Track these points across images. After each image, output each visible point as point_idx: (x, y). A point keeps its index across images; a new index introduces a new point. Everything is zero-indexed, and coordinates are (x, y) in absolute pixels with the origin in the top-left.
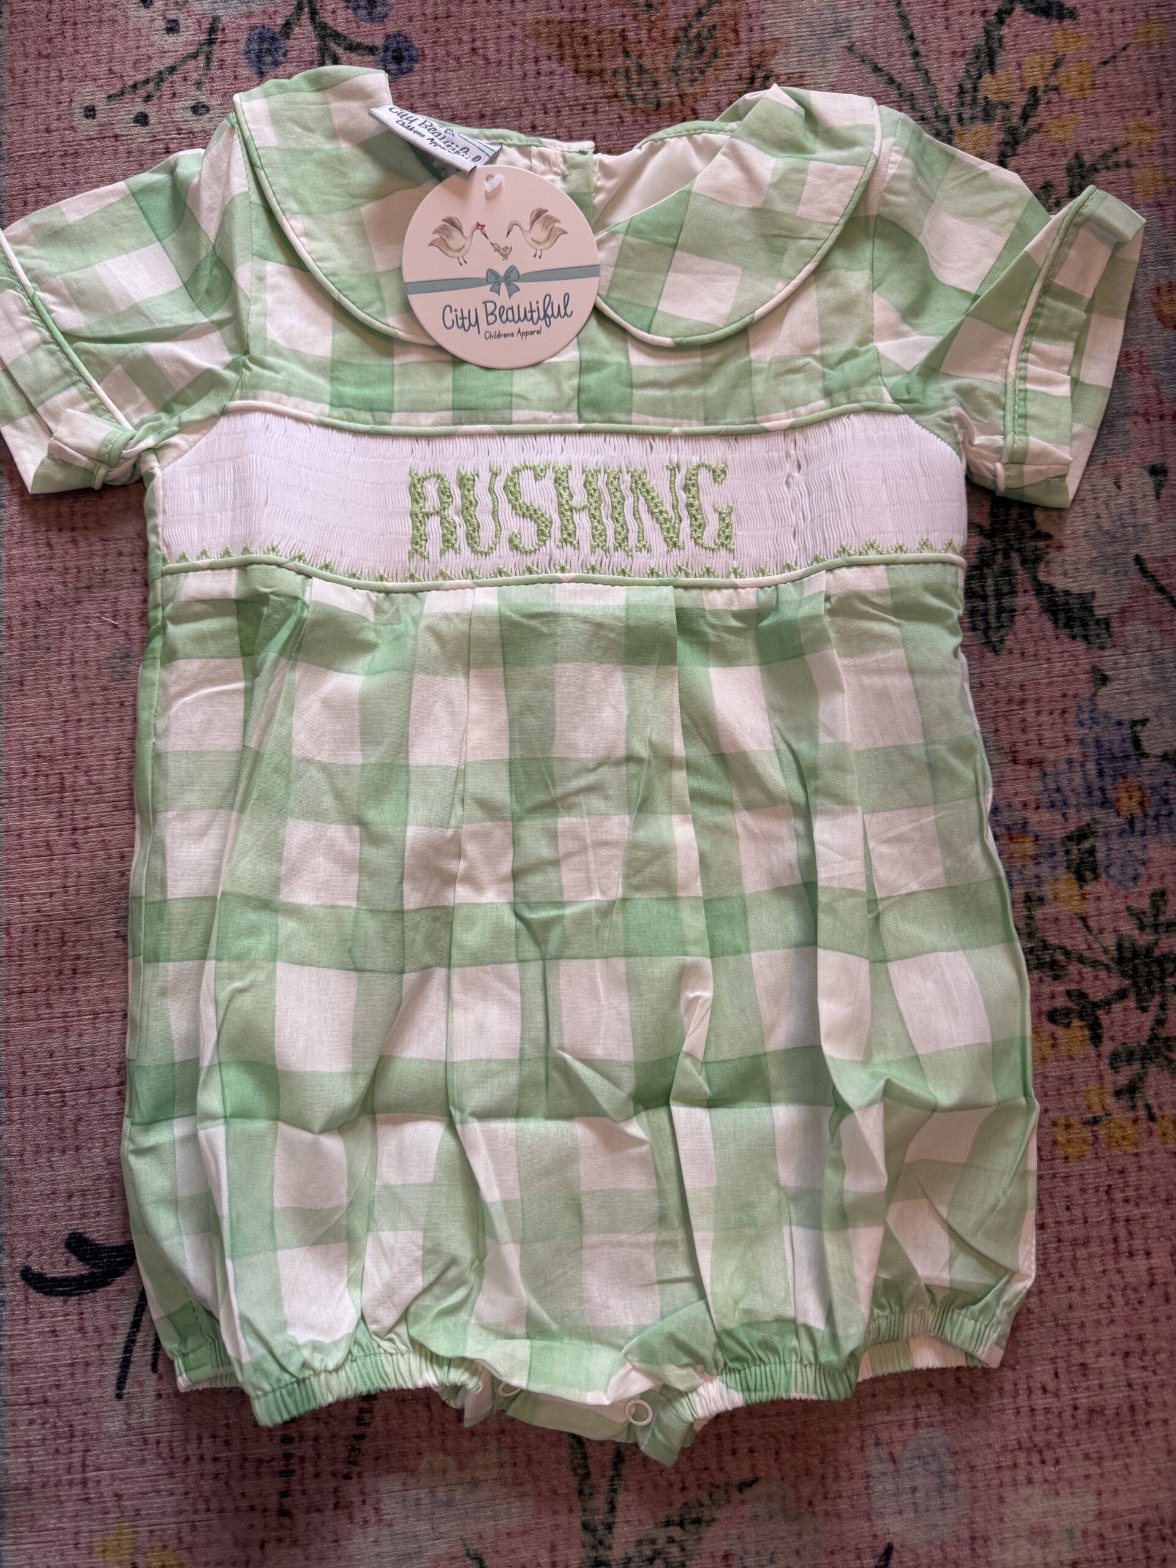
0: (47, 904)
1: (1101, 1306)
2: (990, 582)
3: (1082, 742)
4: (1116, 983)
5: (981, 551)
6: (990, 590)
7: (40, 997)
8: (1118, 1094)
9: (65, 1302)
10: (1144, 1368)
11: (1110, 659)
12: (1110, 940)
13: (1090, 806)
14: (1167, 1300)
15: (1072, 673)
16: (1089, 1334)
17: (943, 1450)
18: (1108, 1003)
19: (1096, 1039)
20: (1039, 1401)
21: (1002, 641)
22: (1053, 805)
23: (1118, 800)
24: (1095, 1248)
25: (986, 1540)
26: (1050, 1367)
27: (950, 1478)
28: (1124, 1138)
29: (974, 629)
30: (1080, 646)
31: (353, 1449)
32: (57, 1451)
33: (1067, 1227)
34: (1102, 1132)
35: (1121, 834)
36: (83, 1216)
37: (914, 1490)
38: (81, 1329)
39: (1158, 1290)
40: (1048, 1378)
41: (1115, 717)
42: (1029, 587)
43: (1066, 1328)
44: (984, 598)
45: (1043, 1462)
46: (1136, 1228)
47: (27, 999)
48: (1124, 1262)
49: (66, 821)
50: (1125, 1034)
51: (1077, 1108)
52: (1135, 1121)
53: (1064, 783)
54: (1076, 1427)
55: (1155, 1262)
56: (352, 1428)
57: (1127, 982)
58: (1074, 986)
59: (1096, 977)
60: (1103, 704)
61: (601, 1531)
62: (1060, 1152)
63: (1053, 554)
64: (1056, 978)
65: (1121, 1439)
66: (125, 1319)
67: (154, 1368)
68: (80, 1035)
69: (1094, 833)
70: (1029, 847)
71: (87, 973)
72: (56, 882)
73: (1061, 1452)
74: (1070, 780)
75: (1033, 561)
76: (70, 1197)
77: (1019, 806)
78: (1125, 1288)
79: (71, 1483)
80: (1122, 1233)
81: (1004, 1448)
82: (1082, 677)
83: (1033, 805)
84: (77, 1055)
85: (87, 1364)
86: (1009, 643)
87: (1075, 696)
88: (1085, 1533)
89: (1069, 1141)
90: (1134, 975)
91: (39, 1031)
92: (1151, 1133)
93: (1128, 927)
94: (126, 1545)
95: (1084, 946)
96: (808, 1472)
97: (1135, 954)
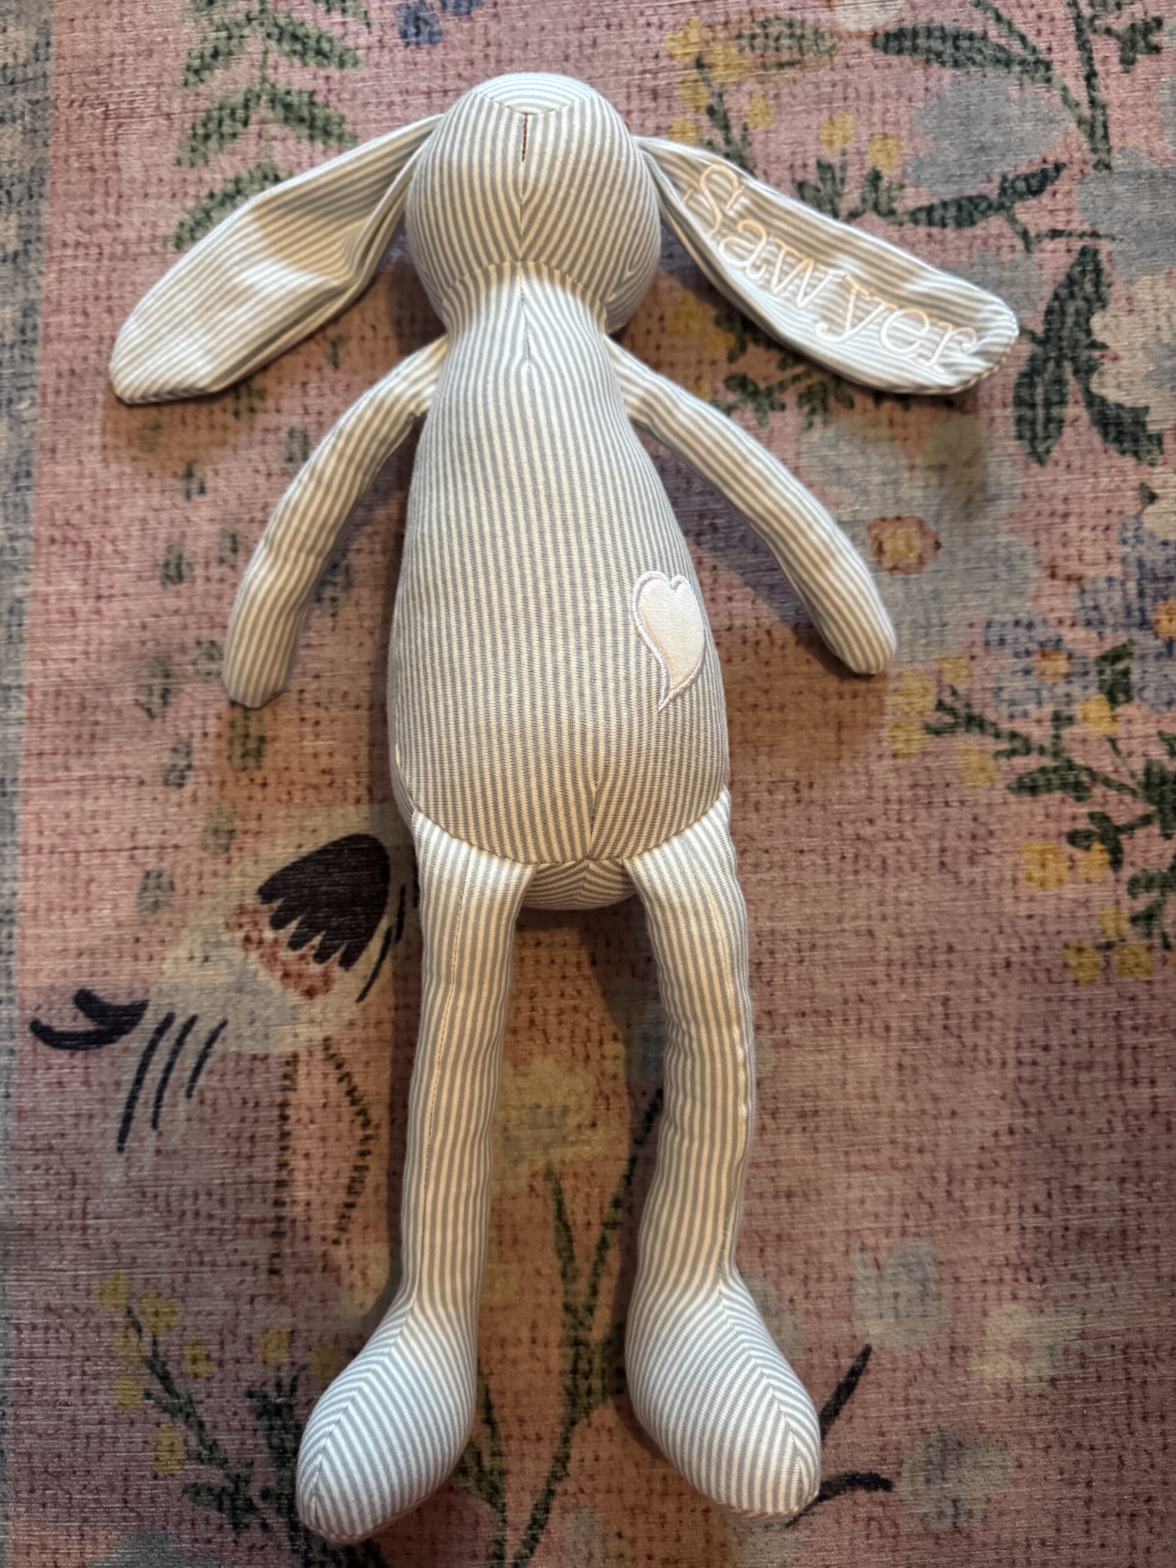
0: (69, 670)
1: (1100, 1131)
2: (1040, 390)
3: (1124, 560)
4: (1141, 808)
5: (1032, 359)
6: (1039, 398)
7: (59, 759)
8: (1134, 920)
9: (72, 1055)
10: (1140, 1194)
11: (1158, 477)
12: (1138, 765)
13: (1127, 627)
14: (1169, 1129)
15: (1118, 489)
16: (1087, 1158)
17: (929, 1259)
18: (1130, 828)
19: (1116, 863)
20: (1031, 1221)
21: (1048, 451)
22: (1089, 623)
23: (1158, 622)
24: (1098, 1074)
25: (966, 1350)
26: (1044, 1188)
27: (933, 1287)
28: (1137, 965)
29: (1020, 437)
30: (1129, 462)
31: (343, 1217)
32: (60, 1197)
33: (1071, 1050)
34: (1116, 958)
35: (1158, 657)
36: (92, 974)
37: (896, 1296)
38: (86, 1083)
39: (1159, 1119)
40: (1040, 1198)
41: (1161, 537)
42: (1080, 397)
43: (1063, 1150)
44: (1033, 406)
45: (1030, 1280)
46: (1143, 1056)
47: (46, 760)
48: (1128, 1090)
49: (91, 589)
50: (1146, 861)
51: (1091, 931)
52: (1150, 948)
53: (1102, 601)
54: (1065, 1248)
55: (1159, 1091)
56: (342, 1197)
57: (1152, 808)
58: (1097, 809)
59: (1121, 802)
60: (1149, 522)
61: (582, 1313)
62: (1070, 976)
63: (1107, 365)
64: (1079, 799)
65: (1110, 1261)
66: (129, 1077)
67: (155, 1124)
68: (97, 798)
69: (1130, 655)
70: (1061, 665)
71: (105, 739)
72: (79, 648)
73: (1049, 1272)
74: (1109, 599)
75: (1085, 371)
76: (80, 954)
77: (1054, 622)
78: (1126, 1114)
79: (72, 1228)
80: (1127, 1058)
81: (991, 1264)
82: (1130, 493)
83: (1068, 622)
84: (93, 818)
85: (91, 1117)
86: (1055, 454)
87: (1121, 513)
88: (1066, 1351)
89: (1081, 965)
90: (1160, 802)
91: (57, 792)
92: (1165, 962)
93: (1158, 752)
94: (122, 1289)
95: (1110, 769)
96: (791, 1272)
97: (1163, 782)
